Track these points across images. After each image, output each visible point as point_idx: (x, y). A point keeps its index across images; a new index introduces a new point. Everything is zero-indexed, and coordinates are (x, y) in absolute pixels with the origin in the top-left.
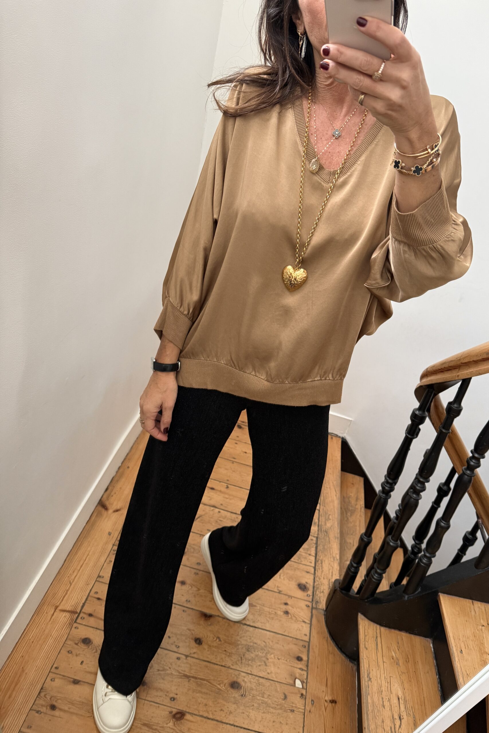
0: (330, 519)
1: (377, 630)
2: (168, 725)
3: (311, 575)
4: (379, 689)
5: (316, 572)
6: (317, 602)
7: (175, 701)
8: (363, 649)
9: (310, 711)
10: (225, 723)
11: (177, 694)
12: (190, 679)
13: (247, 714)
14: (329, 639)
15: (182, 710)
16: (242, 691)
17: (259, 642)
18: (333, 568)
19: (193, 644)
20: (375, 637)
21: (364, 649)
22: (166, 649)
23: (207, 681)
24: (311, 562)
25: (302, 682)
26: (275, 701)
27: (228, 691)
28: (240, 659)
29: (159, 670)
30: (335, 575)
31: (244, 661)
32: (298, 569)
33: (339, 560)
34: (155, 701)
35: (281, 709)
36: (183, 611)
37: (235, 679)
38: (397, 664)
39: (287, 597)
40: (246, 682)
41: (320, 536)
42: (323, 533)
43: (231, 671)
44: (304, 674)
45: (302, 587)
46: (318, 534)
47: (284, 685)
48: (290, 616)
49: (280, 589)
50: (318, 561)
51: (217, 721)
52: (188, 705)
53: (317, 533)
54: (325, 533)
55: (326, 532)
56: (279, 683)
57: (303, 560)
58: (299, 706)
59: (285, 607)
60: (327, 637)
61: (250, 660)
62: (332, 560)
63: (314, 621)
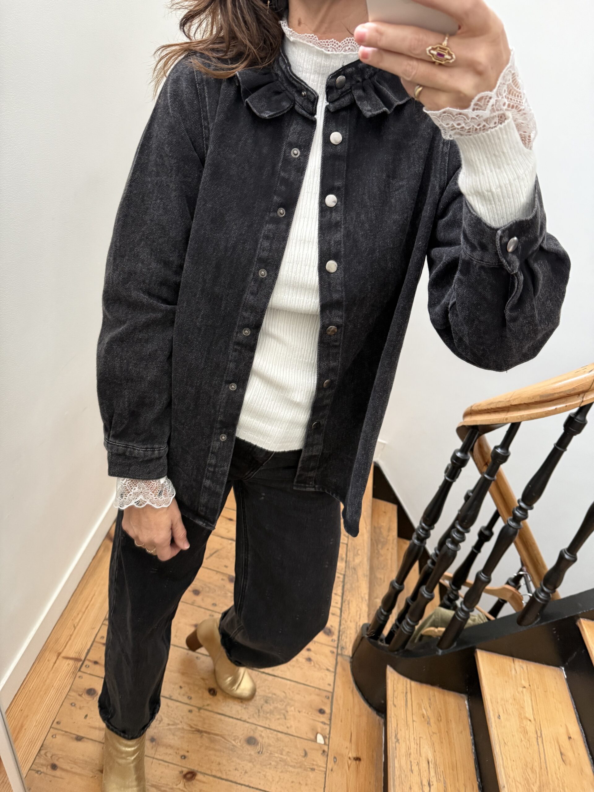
0: (359, 555)
1: (407, 684)
2: (178, 786)
3: (337, 617)
4: (407, 751)
5: (343, 614)
6: (343, 647)
7: (186, 759)
8: (391, 705)
9: (332, 770)
10: (239, 784)
11: (188, 752)
12: (202, 734)
13: (264, 773)
14: (355, 689)
15: (194, 770)
16: (258, 747)
17: (278, 692)
18: (361, 610)
19: (207, 694)
20: (405, 692)
21: (393, 706)
22: (177, 701)
23: (221, 736)
24: (337, 603)
25: (324, 738)
26: (295, 759)
27: (243, 748)
28: (257, 711)
29: (169, 725)
30: (364, 617)
31: (261, 714)
33: (367, 601)
34: (165, 760)
35: (300, 767)
37: (251, 734)
38: (428, 724)
40: (263, 738)
41: (347, 573)
42: (351, 571)
43: (247, 725)
44: (326, 729)
45: (328, 631)
47: (304, 740)
48: (312, 663)
50: (345, 602)
51: (231, 781)
52: (200, 764)
53: (344, 570)
54: (353, 570)
55: (355, 569)
56: (299, 739)
58: (320, 764)
59: (308, 653)
61: (267, 713)
62: (360, 600)
63: (339, 669)
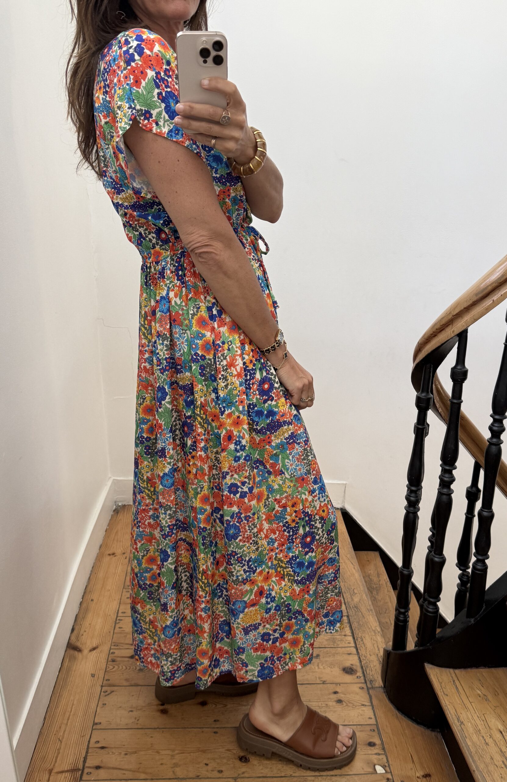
0: (356, 594)
1: (451, 674)
3: (354, 655)
4: (475, 729)
5: (359, 650)
6: (371, 681)
8: (442, 696)
14: (399, 715)
18: (377, 642)
19: (238, 763)
20: (452, 681)
21: (444, 696)
22: (208, 778)
24: (349, 643)
25: (384, 767)
32: (337, 654)
33: (381, 632)
36: (215, 732)
38: (486, 701)
39: (334, 685)
41: (350, 613)
42: (353, 610)
43: (295, 779)
44: (383, 759)
45: (349, 671)
46: (348, 613)
47: (363, 776)
48: (345, 704)
49: (324, 680)
54: (356, 609)
56: (356, 776)
57: (339, 642)
59: (335, 695)
60: (396, 714)
62: (374, 634)
63: (375, 702)
